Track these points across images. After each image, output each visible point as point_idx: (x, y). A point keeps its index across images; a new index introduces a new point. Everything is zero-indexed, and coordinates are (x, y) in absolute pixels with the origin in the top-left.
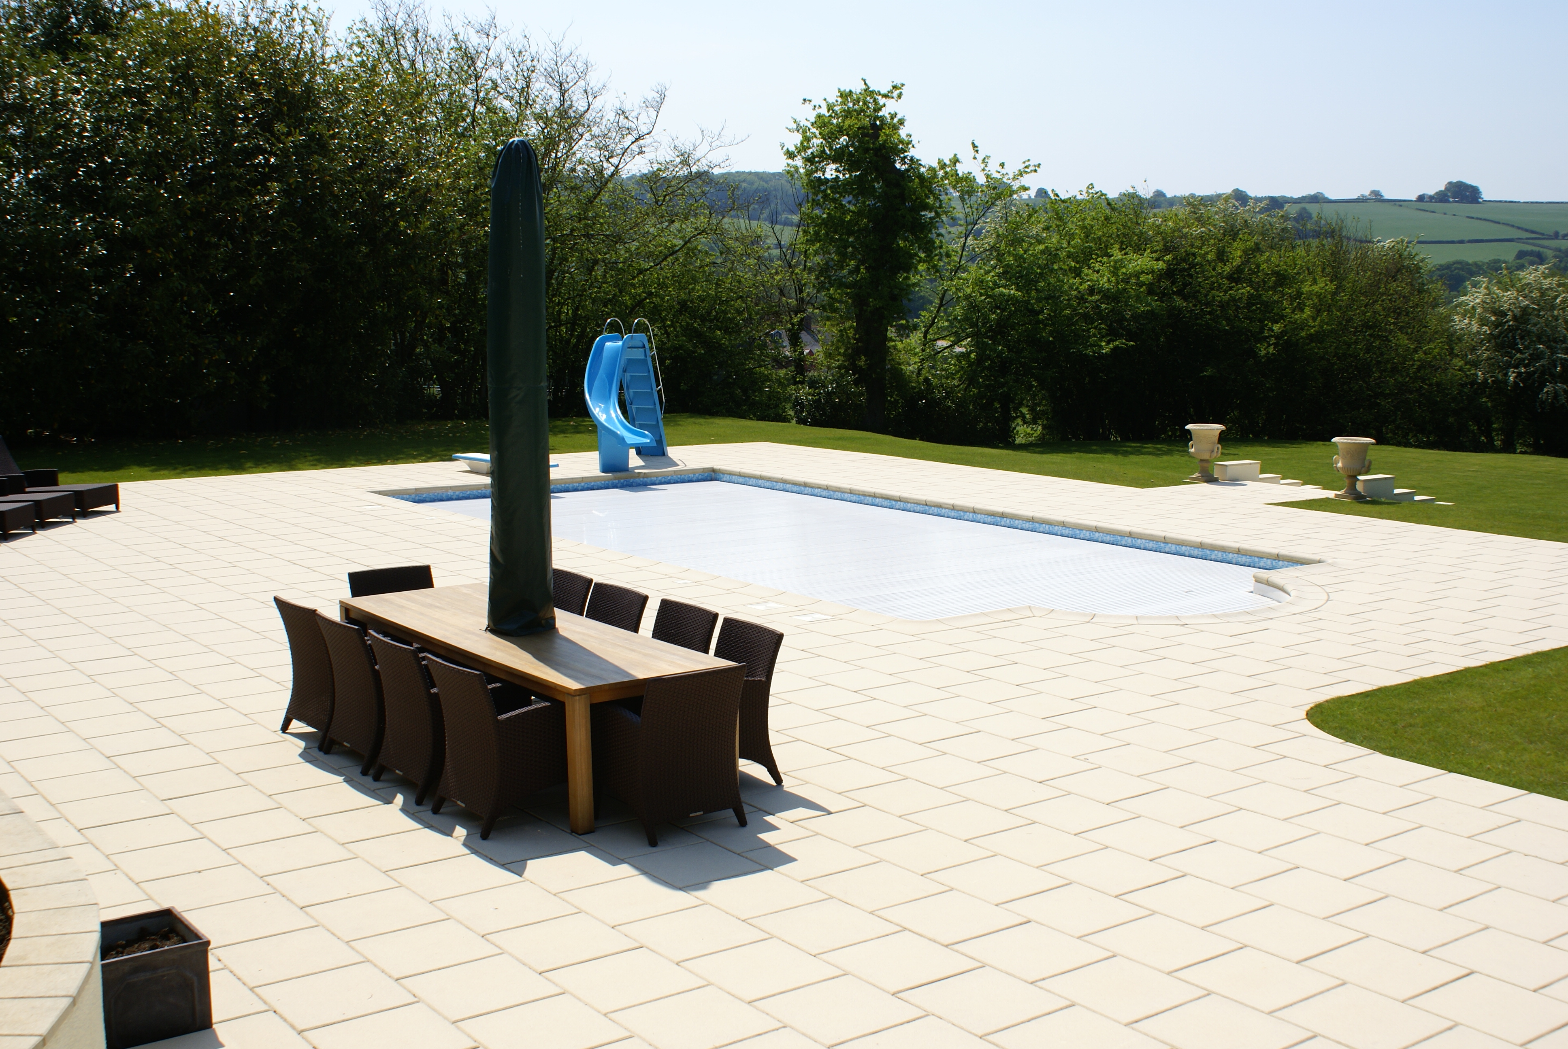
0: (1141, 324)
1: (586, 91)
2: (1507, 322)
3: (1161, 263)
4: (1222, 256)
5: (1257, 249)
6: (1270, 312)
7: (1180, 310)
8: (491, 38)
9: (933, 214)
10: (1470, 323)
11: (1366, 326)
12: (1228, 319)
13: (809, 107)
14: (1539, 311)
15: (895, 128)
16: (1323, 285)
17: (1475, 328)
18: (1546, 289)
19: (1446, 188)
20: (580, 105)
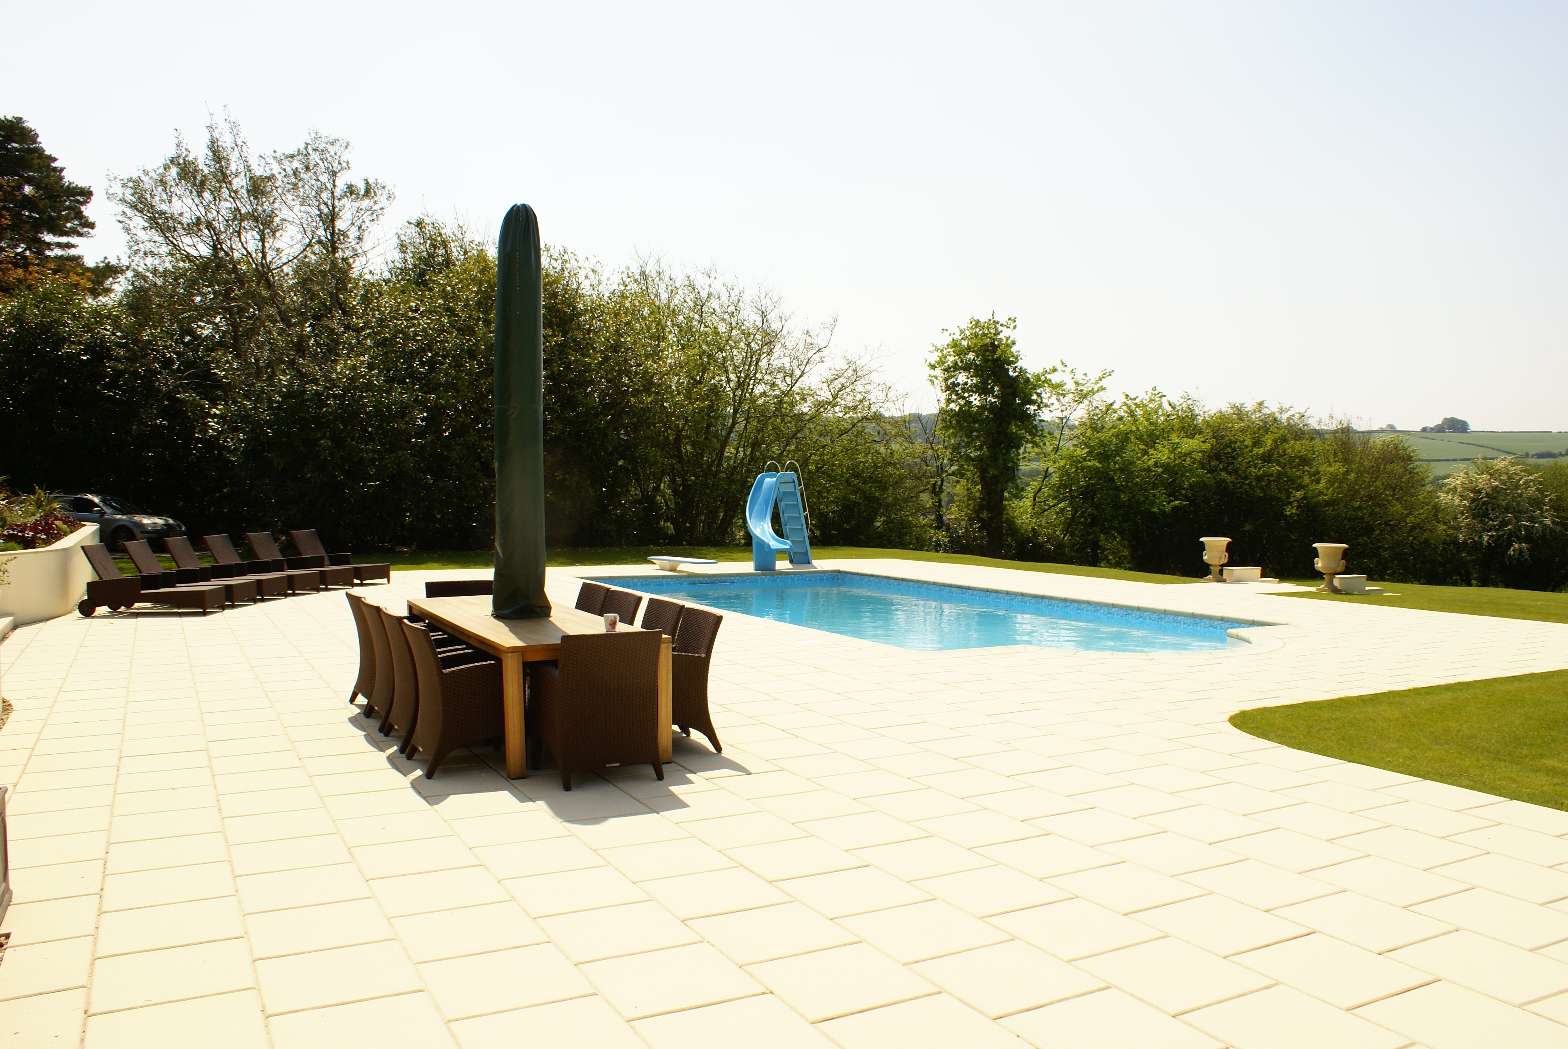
0: (1195, 492)
1: (780, 317)
2: (1482, 498)
3: (1207, 444)
4: (1257, 443)
5: (1284, 440)
6: (1295, 483)
7: (1224, 481)
8: (712, 279)
9: (1036, 407)
10: (1452, 499)
11: (1370, 497)
12: (1261, 488)
13: (946, 334)
14: (1507, 489)
15: (1008, 346)
16: (1336, 468)
17: (1457, 502)
18: (1512, 474)
19: (1443, 422)
20: (775, 325)
